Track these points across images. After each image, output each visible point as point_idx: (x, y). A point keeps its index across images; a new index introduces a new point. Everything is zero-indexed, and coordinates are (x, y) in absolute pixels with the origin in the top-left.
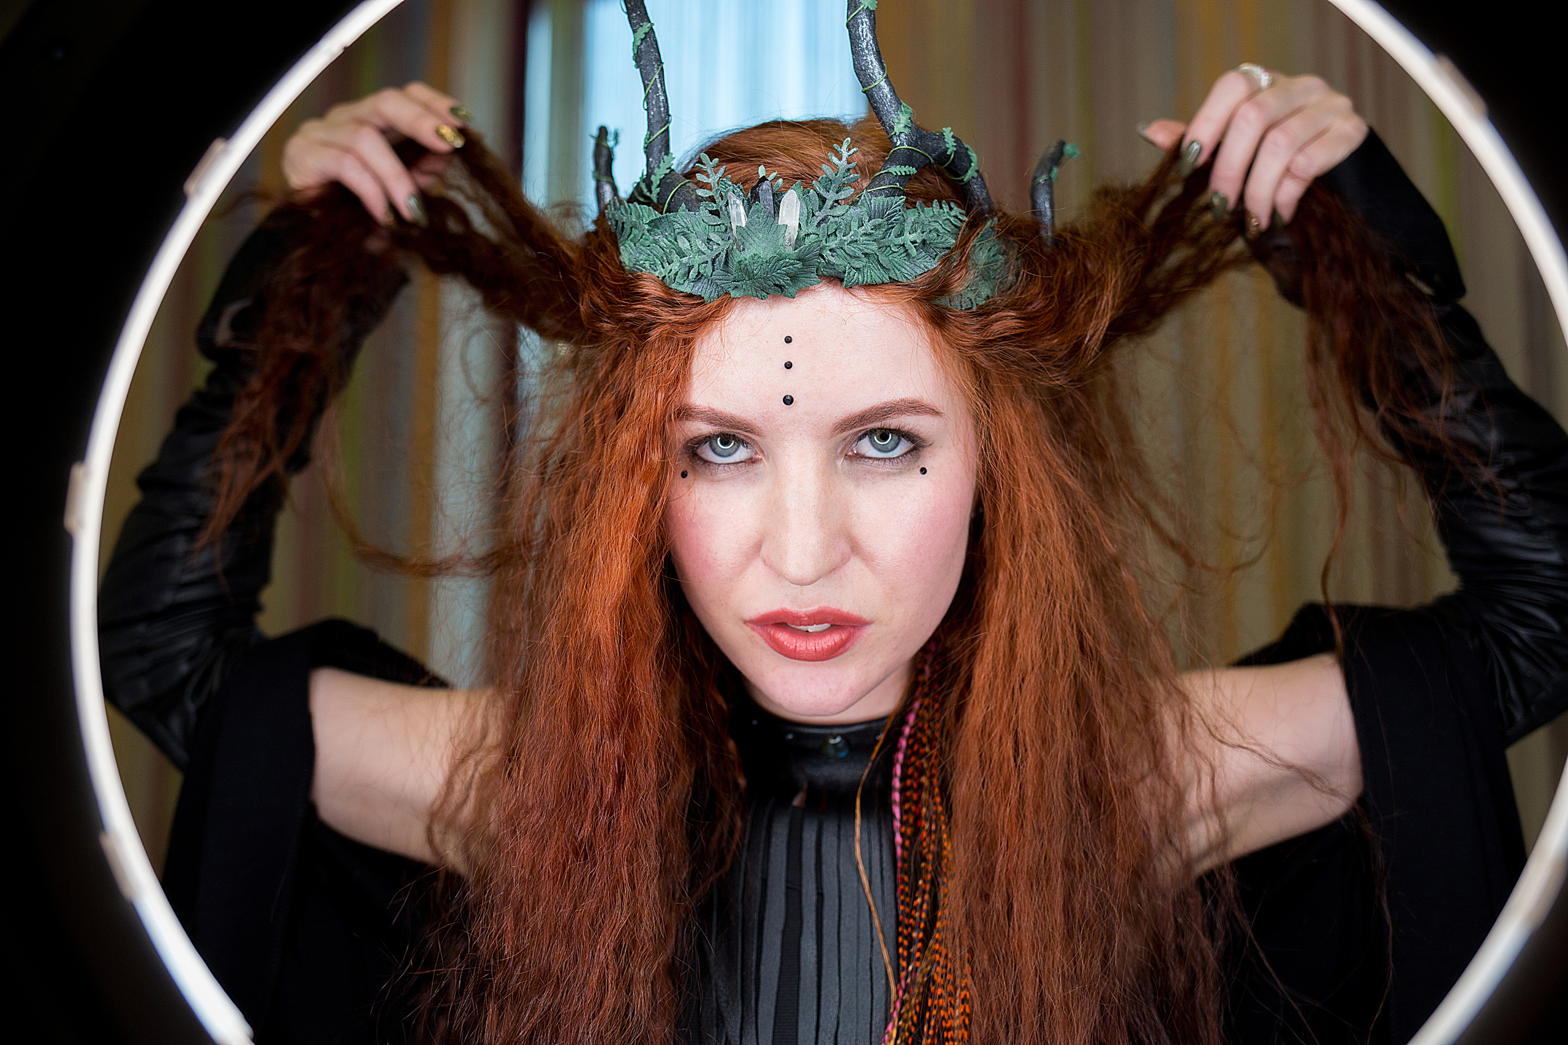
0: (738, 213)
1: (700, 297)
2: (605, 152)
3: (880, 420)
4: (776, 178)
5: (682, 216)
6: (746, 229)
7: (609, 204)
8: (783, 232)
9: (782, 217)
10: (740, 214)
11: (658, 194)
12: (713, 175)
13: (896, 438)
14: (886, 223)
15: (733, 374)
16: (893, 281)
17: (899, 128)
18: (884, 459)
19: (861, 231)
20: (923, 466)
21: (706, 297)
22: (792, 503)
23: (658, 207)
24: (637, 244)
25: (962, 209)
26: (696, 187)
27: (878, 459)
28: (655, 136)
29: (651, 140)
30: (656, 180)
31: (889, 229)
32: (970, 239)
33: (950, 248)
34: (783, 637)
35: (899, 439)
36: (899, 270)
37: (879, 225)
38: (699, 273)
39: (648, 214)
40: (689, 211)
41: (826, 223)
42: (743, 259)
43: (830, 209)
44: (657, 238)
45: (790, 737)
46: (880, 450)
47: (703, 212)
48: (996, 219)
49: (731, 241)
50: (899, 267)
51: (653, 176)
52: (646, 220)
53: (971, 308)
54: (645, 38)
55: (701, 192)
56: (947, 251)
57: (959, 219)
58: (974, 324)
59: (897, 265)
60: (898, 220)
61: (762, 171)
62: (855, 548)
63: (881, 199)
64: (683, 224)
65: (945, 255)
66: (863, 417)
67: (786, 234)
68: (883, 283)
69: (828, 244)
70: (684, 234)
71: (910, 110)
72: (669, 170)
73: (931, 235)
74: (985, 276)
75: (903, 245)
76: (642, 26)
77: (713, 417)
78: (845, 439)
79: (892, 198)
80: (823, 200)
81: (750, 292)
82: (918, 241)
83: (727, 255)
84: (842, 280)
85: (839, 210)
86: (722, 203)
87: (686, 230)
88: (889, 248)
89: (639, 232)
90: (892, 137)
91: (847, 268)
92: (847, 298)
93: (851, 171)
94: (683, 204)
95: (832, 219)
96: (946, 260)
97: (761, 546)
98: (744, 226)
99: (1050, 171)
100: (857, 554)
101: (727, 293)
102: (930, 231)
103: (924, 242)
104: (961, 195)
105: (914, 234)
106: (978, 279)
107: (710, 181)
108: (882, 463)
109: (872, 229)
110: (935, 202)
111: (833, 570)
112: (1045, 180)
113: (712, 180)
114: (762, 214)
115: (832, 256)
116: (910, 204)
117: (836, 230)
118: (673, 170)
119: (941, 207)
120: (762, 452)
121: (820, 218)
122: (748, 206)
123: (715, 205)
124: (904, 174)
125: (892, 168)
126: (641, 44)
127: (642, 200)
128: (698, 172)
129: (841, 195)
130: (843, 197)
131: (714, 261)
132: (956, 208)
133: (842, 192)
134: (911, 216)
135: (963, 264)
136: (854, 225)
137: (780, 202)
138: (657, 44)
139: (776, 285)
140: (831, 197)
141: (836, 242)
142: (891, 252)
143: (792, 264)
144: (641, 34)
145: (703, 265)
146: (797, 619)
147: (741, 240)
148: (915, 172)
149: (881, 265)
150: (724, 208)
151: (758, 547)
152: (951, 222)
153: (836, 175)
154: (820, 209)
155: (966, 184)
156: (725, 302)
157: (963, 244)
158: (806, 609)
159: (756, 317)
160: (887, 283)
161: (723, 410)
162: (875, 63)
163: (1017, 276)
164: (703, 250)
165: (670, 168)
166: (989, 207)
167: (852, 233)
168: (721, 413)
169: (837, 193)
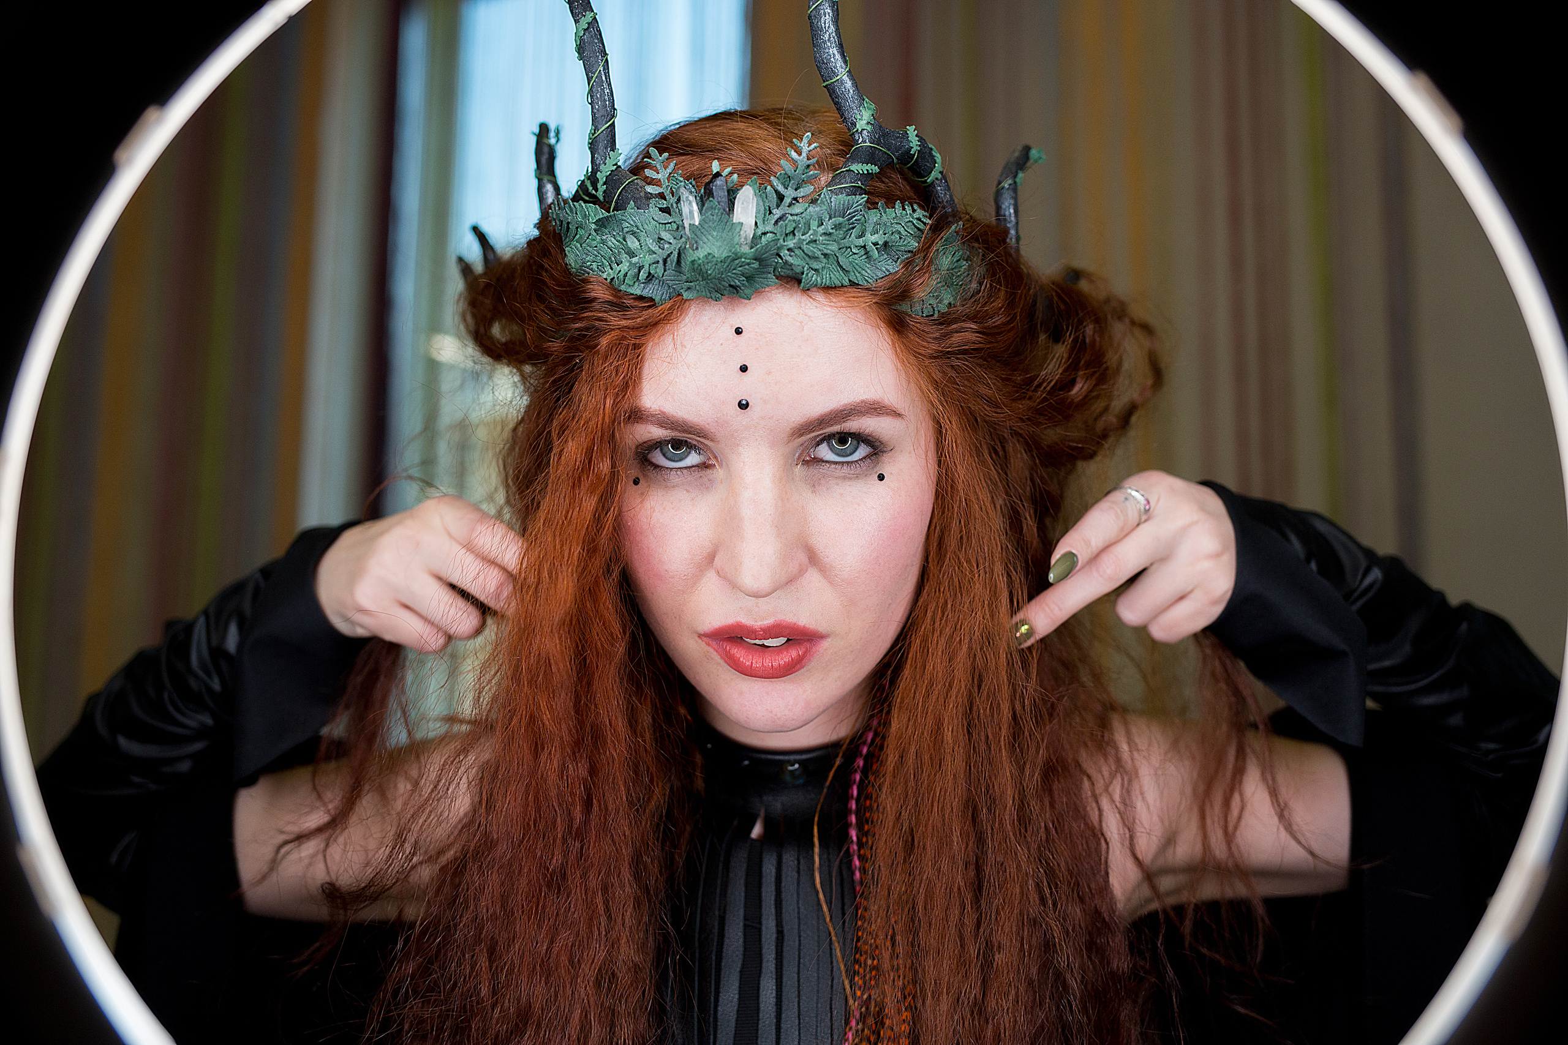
0: (691, 211)
1: (652, 299)
2: (546, 150)
3: (839, 423)
4: (731, 173)
5: (630, 214)
6: (700, 227)
7: (552, 204)
8: (738, 230)
9: (737, 214)
10: (693, 211)
11: (605, 192)
12: (662, 170)
13: (855, 442)
14: (847, 222)
15: (685, 377)
16: (853, 284)
17: (861, 125)
18: (843, 463)
19: (821, 230)
20: (881, 472)
21: (657, 299)
22: (747, 511)
23: (605, 205)
24: (584, 245)
25: (925, 211)
26: (644, 184)
27: (836, 463)
28: (599, 132)
29: (596, 135)
30: (601, 177)
31: (850, 229)
32: (933, 243)
33: (912, 252)
34: (738, 653)
35: (858, 443)
36: (859, 273)
37: (840, 224)
38: (650, 273)
39: (595, 213)
40: (638, 208)
41: (784, 221)
42: (696, 259)
43: (789, 206)
44: (604, 238)
45: (746, 763)
46: (838, 455)
47: (653, 211)
48: (961, 223)
49: (683, 239)
50: (860, 269)
51: (599, 173)
52: (593, 220)
53: (932, 315)
54: (588, 28)
55: (650, 189)
56: (909, 255)
57: (922, 222)
58: (935, 332)
59: (857, 267)
60: (859, 220)
61: (715, 166)
62: (813, 558)
63: (842, 197)
64: (632, 223)
65: (907, 259)
66: (823, 421)
67: (742, 233)
68: (842, 286)
69: (786, 243)
70: (633, 233)
71: (873, 106)
72: (615, 167)
73: (893, 237)
74: (948, 283)
75: (864, 247)
76: (585, 16)
77: (665, 421)
78: (802, 444)
79: (853, 197)
80: (781, 198)
81: (704, 293)
82: (880, 243)
83: (679, 254)
84: (799, 282)
85: (797, 209)
86: (673, 200)
87: (635, 229)
88: (849, 249)
89: (585, 232)
90: (853, 134)
91: (805, 269)
92: (804, 299)
93: (812, 167)
94: (632, 202)
95: (790, 217)
96: (908, 263)
97: (714, 557)
98: (697, 223)
99: (1015, 176)
100: (815, 565)
101: (680, 295)
102: (893, 233)
103: (886, 244)
104: (924, 196)
105: (876, 235)
106: (940, 285)
107: (659, 176)
108: (840, 467)
109: (832, 229)
110: (898, 204)
111: (790, 581)
112: (1010, 185)
113: (663, 175)
114: (717, 211)
115: (790, 255)
116: (871, 205)
117: (794, 229)
118: (620, 167)
119: (904, 209)
120: (716, 457)
121: (777, 217)
122: (702, 203)
123: (665, 202)
124: (865, 172)
125: (854, 165)
126: (584, 34)
127: (587, 198)
128: (646, 168)
129: (800, 193)
130: (802, 194)
131: (665, 261)
132: (919, 210)
133: (801, 189)
134: (873, 216)
135: (925, 269)
136: (814, 225)
137: (735, 198)
138: (601, 35)
139: (731, 286)
140: (789, 194)
141: (794, 241)
142: (851, 253)
143: (748, 264)
144: (584, 23)
145: (654, 265)
146: (752, 632)
147: (694, 238)
148: (878, 170)
149: (841, 267)
150: (675, 205)
151: (711, 558)
152: (913, 224)
153: (795, 171)
154: (778, 206)
155: (930, 186)
156: (677, 305)
157: (925, 249)
158: (761, 623)
159: (710, 319)
160: (846, 286)
161: (675, 414)
162: (838, 56)
163: (981, 284)
164: (653, 249)
165: (616, 164)
166: (953, 211)
167: (811, 232)
168: (673, 416)
169: (796, 190)
